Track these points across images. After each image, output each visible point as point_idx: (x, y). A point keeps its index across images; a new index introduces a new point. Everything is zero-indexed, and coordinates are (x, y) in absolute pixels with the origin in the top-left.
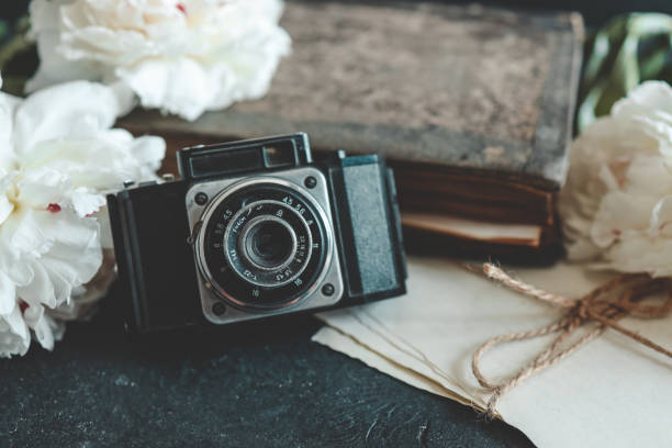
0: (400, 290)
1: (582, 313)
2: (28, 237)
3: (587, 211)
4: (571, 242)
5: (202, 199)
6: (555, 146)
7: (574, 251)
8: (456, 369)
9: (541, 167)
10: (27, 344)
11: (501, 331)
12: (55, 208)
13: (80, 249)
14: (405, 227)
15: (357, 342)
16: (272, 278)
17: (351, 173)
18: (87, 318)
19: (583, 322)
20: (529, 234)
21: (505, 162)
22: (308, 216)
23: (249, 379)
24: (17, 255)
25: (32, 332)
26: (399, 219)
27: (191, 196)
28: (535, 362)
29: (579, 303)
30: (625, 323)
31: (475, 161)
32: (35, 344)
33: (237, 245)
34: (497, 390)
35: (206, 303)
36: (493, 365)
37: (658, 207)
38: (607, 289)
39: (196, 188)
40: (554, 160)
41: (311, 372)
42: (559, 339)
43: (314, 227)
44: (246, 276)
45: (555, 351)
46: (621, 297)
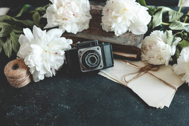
0: (113, 66)
1: (143, 70)
2: (53, 58)
3: (145, 53)
4: (143, 58)
5: (80, 52)
6: (140, 41)
7: (143, 60)
8: (122, 79)
9: (137, 45)
10: (52, 75)
11: (129, 73)
12: (56, 53)
13: (61, 60)
14: (113, 54)
15: (106, 74)
16: (93, 65)
17: (105, 47)
18: (60, 70)
19: (143, 71)
20: (135, 56)
21: (131, 44)
22: (98, 55)
23: (88, 81)
24: (52, 62)
25: (53, 73)
26: (112, 53)
27: (79, 51)
28: (134, 78)
29: (142, 68)
30: (150, 72)
31: (126, 44)
32: (53, 75)
33: (87, 60)
34: (128, 82)
35: (82, 69)
36: (127, 78)
37: (156, 55)
38: (148, 66)
39: (80, 50)
40: (139, 44)
41: (98, 79)
42: (139, 74)
43: (99, 57)
44: (89, 65)
45: (138, 76)
46: (150, 67)
